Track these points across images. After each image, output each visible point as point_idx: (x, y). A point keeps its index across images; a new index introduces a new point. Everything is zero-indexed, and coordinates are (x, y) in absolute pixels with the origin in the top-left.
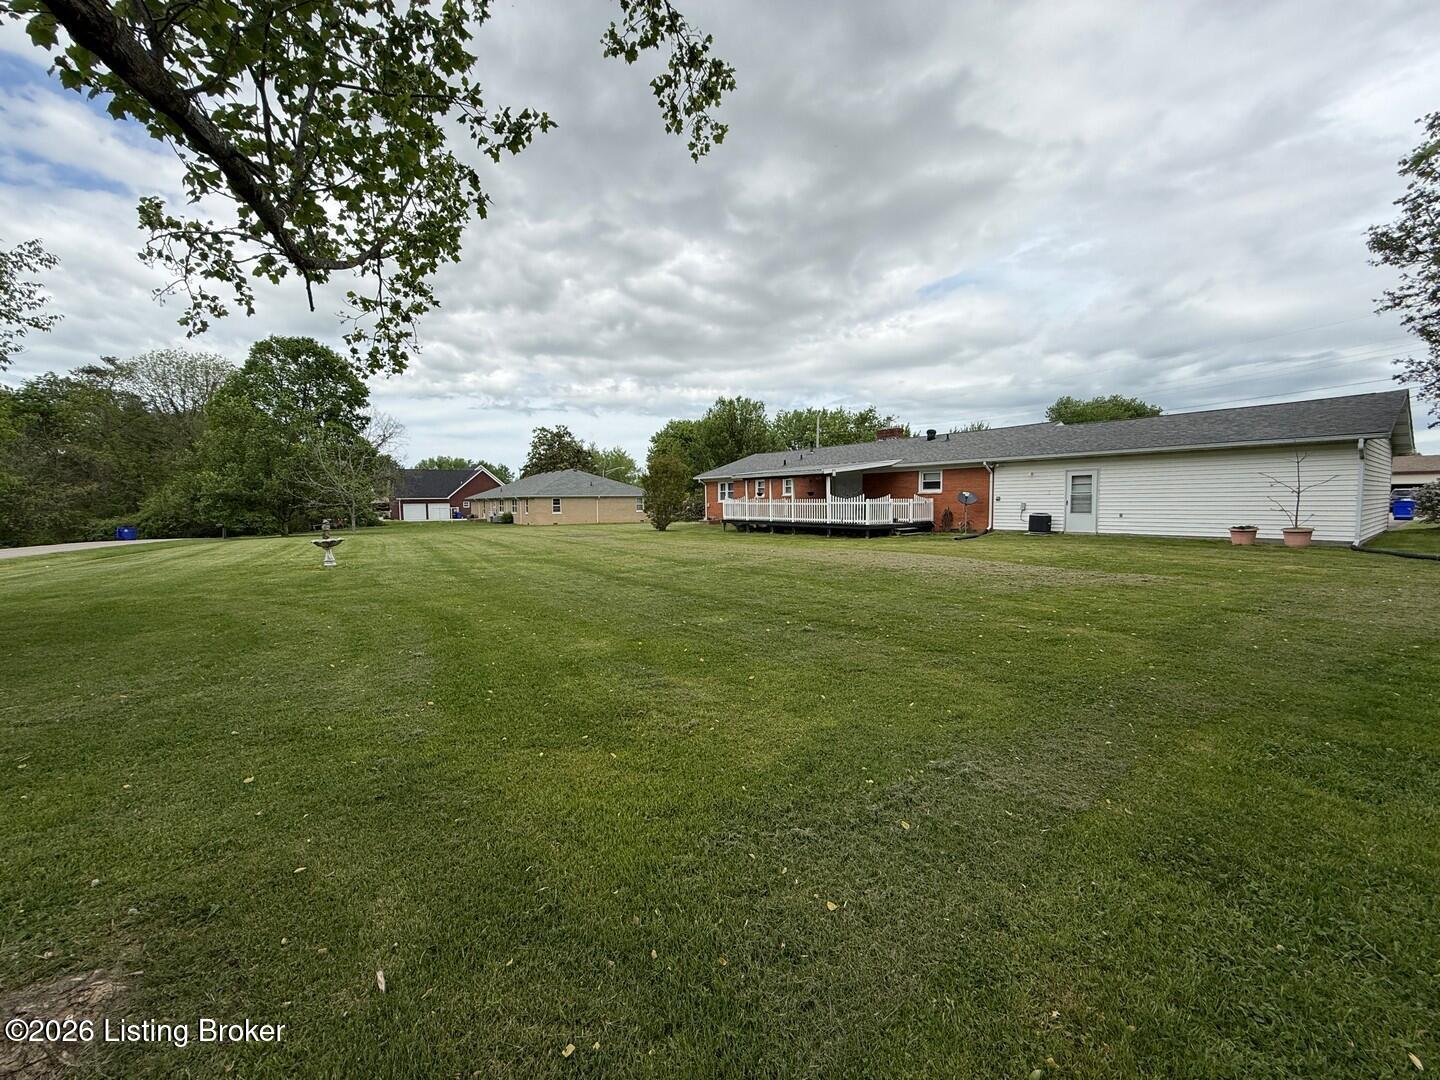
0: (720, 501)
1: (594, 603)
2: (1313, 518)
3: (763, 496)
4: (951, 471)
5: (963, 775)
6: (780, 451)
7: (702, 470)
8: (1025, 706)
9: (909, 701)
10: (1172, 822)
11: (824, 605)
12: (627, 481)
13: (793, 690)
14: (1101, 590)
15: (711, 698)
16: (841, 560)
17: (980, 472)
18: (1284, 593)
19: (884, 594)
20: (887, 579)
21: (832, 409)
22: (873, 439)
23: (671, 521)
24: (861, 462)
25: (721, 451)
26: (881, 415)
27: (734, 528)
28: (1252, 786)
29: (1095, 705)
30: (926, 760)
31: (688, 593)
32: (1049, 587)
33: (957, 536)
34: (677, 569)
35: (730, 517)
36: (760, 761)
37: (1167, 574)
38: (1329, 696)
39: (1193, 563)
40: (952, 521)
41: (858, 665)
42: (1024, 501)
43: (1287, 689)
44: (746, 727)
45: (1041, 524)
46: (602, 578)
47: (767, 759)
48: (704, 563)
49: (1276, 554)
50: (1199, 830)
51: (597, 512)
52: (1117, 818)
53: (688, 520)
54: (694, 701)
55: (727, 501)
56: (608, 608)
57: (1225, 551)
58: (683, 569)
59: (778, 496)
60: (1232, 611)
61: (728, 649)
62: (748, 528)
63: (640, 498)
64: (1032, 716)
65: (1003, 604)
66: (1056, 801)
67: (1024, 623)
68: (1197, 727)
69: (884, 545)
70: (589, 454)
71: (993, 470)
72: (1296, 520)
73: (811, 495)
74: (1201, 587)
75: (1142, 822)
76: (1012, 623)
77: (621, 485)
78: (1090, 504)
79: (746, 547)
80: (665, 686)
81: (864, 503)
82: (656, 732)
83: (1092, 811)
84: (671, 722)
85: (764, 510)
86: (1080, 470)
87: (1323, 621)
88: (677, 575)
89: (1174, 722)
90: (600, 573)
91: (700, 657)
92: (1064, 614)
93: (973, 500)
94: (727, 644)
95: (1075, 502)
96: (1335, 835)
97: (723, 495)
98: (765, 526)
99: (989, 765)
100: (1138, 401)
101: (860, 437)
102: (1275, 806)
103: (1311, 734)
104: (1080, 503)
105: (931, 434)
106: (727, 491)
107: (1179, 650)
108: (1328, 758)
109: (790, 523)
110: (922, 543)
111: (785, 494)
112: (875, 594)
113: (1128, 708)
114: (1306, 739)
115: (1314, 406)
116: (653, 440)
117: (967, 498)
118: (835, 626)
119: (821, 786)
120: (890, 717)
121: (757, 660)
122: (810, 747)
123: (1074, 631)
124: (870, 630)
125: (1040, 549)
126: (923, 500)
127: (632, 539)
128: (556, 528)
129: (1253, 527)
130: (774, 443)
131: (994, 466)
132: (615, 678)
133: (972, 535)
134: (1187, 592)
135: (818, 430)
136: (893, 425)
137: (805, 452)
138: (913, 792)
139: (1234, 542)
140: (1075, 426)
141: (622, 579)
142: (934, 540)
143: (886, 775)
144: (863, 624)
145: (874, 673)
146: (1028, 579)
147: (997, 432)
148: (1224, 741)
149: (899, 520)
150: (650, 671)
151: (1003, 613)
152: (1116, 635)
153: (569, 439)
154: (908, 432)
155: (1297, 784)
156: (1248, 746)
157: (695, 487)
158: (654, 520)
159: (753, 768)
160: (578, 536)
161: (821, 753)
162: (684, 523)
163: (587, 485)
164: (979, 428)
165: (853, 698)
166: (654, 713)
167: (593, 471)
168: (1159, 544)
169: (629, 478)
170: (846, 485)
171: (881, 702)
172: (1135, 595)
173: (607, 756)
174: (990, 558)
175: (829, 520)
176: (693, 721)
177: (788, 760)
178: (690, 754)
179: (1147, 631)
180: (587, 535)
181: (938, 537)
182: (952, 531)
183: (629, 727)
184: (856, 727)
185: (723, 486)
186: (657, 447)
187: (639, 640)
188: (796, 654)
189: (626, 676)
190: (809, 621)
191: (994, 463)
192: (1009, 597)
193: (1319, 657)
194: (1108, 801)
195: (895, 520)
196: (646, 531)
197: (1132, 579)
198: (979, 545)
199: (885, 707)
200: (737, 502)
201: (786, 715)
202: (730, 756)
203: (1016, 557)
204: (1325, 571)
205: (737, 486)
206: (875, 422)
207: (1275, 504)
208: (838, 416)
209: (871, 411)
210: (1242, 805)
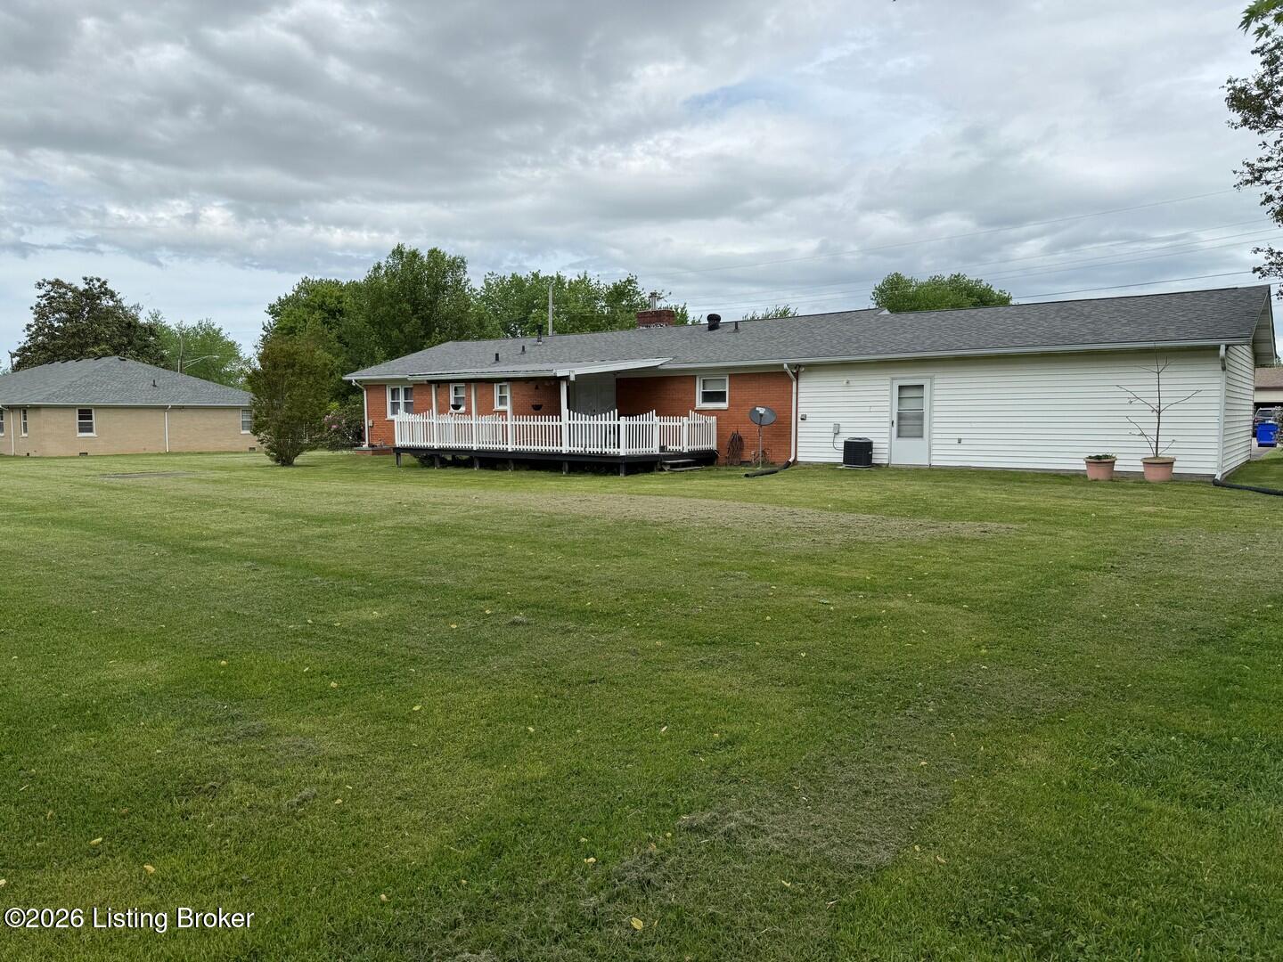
0: (390, 417)
1: (145, 595)
2: (1174, 445)
3: (463, 409)
4: (740, 376)
5: (727, 834)
6: (491, 337)
7: (359, 365)
8: (820, 719)
9: (660, 725)
10: (992, 867)
11: (547, 582)
12: (225, 379)
13: (483, 722)
14: (930, 545)
15: (341, 750)
16: (579, 509)
17: (780, 378)
18: (1140, 543)
19: (639, 560)
20: (644, 535)
21: (570, 276)
22: (632, 326)
23: (302, 450)
24: (614, 359)
25: (395, 333)
26: (645, 287)
27: (415, 461)
28: (1087, 805)
29: (910, 711)
30: (677, 814)
31: (322, 571)
32: (863, 543)
33: (748, 470)
34: (307, 532)
35: (407, 443)
36: (415, 848)
37: (1010, 521)
38: (1178, 675)
39: (1043, 505)
40: (742, 449)
41: (590, 674)
42: (837, 421)
43: (1134, 668)
44: (399, 793)
45: (858, 453)
46: (163, 551)
47: (430, 843)
48: (356, 519)
49: (1134, 491)
50: (1024, 874)
51: (166, 432)
52: (925, 871)
53: (334, 446)
54: (311, 757)
55: (402, 417)
56: (169, 605)
57: (1080, 489)
58: (318, 531)
59: (486, 409)
60: (1083, 568)
61: (380, 662)
62: (437, 461)
63: (245, 409)
64: (828, 733)
65: (803, 569)
66: (850, 856)
67: (828, 597)
68: (1030, 731)
69: (647, 487)
70: (151, 330)
71: (797, 376)
72: (1157, 448)
73: (537, 409)
74: (1050, 538)
75: (956, 872)
76: (814, 596)
77: (212, 387)
78: (922, 425)
79: (433, 491)
80: (262, 735)
81: (616, 422)
82: (235, 818)
83: (898, 863)
84: (265, 797)
85: (465, 431)
86: (910, 377)
87: (1178, 577)
88: (305, 542)
89: (1006, 727)
90: (160, 542)
91: (331, 679)
92: (880, 581)
93: (769, 419)
94: (381, 653)
95: (903, 422)
96: (1172, 858)
97: (395, 406)
98: (465, 457)
99: (764, 813)
100: (984, 284)
101: (615, 321)
102: (1111, 829)
103: (1157, 729)
104: (909, 424)
105: (714, 320)
106: (402, 400)
107: (1018, 626)
108: (1172, 758)
109: (505, 452)
110: (700, 483)
111: (498, 407)
112: (626, 561)
113: (952, 711)
114: (1151, 735)
115: (1174, 300)
116: (273, 311)
117: (761, 415)
118: (563, 613)
119: (513, 879)
120: (630, 752)
121: (431, 677)
122: (502, 815)
123: (892, 605)
124: (613, 616)
125: (857, 488)
126: (700, 419)
127: (228, 481)
128: (84, 462)
129: (1111, 457)
130: (481, 324)
131: (798, 370)
132: (168, 729)
133: (769, 469)
134: (1032, 546)
135: (550, 306)
136: (660, 305)
137: (529, 341)
138: (653, 868)
139: (1090, 477)
140: (903, 315)
141: (202, 551)
142: (717, 477)
143: (615, 847)
144: (602, 608)
145: (612, 684)
146: (838, 532)
147: (803, 320)
148: (1060, 747)
149: (670, 447)
150: (236, 711)
151: (801, 583)
152: (943, 608)
153: (111, 303)
154: (684, 316)
155: (1136, 795)
156: (1087, 751)
157: (348, 393)
158: (269, 447)
159: (404, 861)
160: (124, 475)
161: (519, 822)
162: (326, 453)
163: (147, 385)
164: (785, 312)
165: (579, 726)
166: (236, 785)
167: (159, 360)
168: (1005, 480)
169: (229, 376)
170: (589, 394)
171: (621, 729)
172: (971, 551)
173: (137, 870)
174: (791, 503)
175: (565, 449)
176: (306, 792)
177: (465, 839)
178: (295, 850)
179: (982, 601)
180: (143, 474)
181: (721, 473)
182: (743, 463)
183: (185, 815)
184: (578, 774)
185: (395, 392)
186: (279, 321)
187: (221, 657)
188: (495, 663)
189: (191, 724)
190: (521, 608)
191: (798, 366)
192: (809, 559)
193: (1170, 626)
194: (917, 848)
195: (662, 448)
196: (257, 466)
197: (969, 529)
198: (776, 485)
199: (625, 737)
200: (417, 418)
201: (467, 765)
202: (366, 845)
203: (827, 501)
204: (1184, 513)
205: (418, 393)
206: (637, 299)
207: (1134, 426)
208: (582, 285)
209: (630, 282)
210: (1074, 833)
